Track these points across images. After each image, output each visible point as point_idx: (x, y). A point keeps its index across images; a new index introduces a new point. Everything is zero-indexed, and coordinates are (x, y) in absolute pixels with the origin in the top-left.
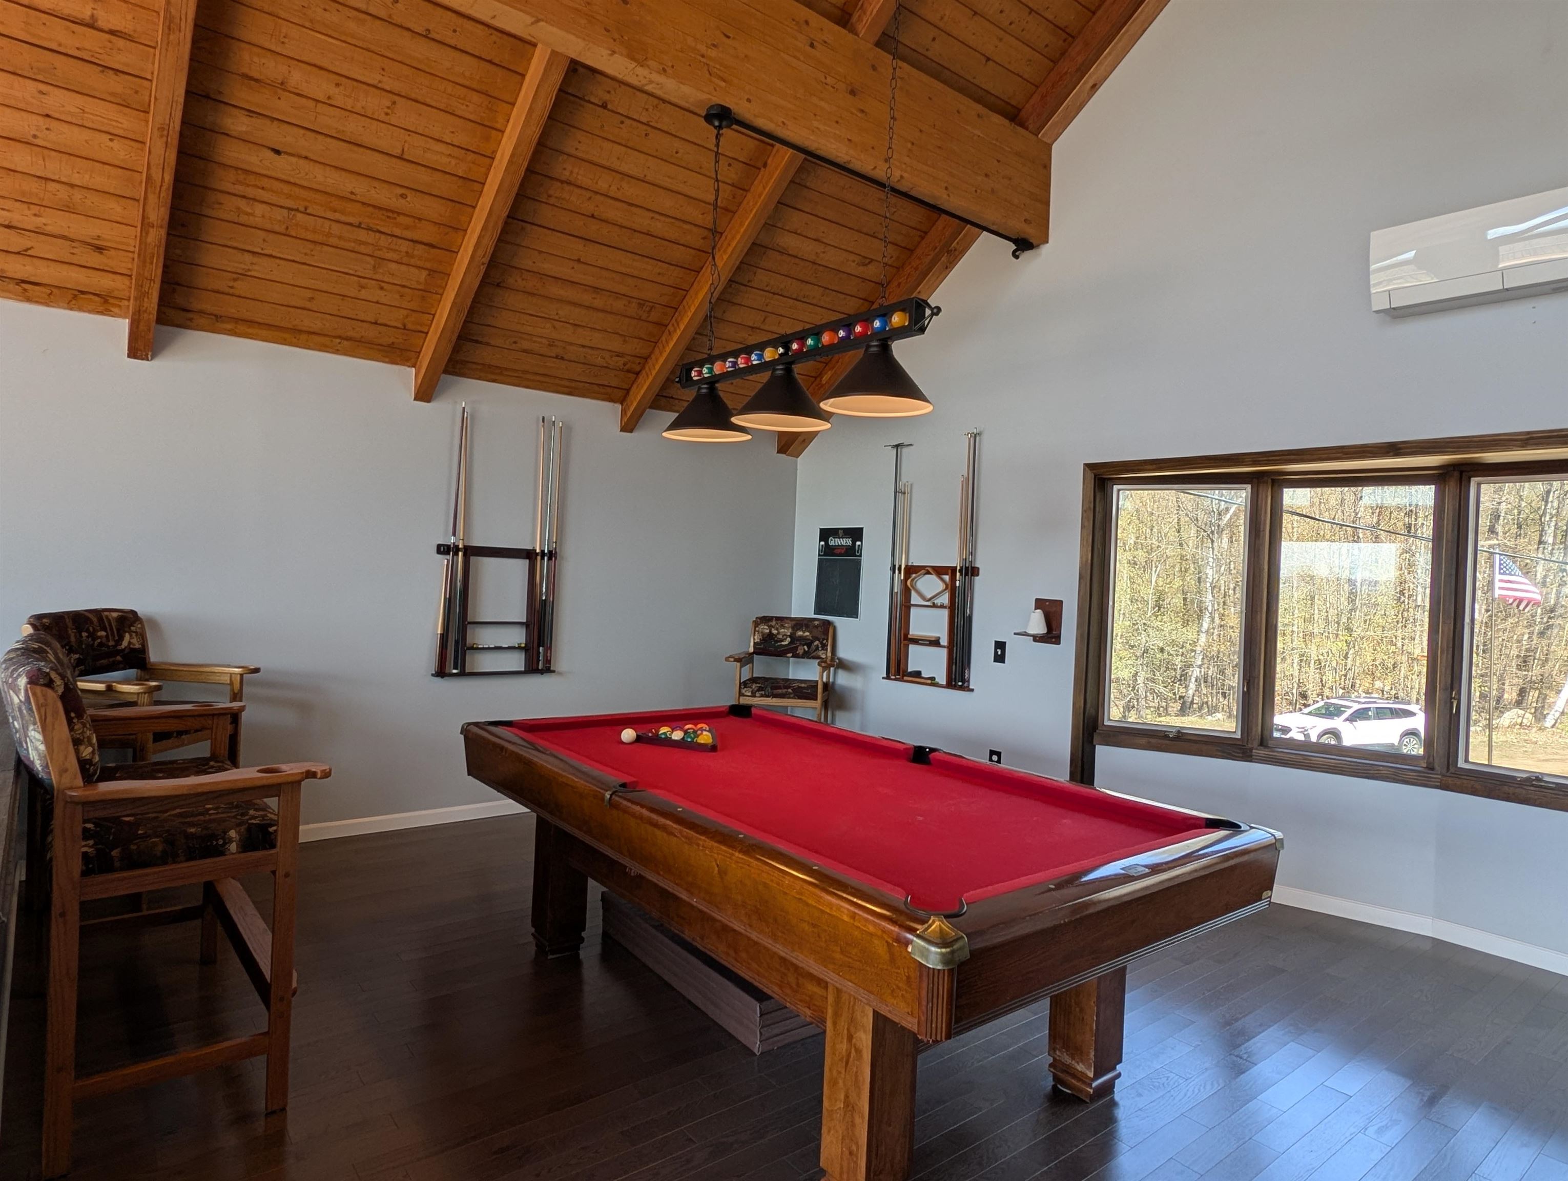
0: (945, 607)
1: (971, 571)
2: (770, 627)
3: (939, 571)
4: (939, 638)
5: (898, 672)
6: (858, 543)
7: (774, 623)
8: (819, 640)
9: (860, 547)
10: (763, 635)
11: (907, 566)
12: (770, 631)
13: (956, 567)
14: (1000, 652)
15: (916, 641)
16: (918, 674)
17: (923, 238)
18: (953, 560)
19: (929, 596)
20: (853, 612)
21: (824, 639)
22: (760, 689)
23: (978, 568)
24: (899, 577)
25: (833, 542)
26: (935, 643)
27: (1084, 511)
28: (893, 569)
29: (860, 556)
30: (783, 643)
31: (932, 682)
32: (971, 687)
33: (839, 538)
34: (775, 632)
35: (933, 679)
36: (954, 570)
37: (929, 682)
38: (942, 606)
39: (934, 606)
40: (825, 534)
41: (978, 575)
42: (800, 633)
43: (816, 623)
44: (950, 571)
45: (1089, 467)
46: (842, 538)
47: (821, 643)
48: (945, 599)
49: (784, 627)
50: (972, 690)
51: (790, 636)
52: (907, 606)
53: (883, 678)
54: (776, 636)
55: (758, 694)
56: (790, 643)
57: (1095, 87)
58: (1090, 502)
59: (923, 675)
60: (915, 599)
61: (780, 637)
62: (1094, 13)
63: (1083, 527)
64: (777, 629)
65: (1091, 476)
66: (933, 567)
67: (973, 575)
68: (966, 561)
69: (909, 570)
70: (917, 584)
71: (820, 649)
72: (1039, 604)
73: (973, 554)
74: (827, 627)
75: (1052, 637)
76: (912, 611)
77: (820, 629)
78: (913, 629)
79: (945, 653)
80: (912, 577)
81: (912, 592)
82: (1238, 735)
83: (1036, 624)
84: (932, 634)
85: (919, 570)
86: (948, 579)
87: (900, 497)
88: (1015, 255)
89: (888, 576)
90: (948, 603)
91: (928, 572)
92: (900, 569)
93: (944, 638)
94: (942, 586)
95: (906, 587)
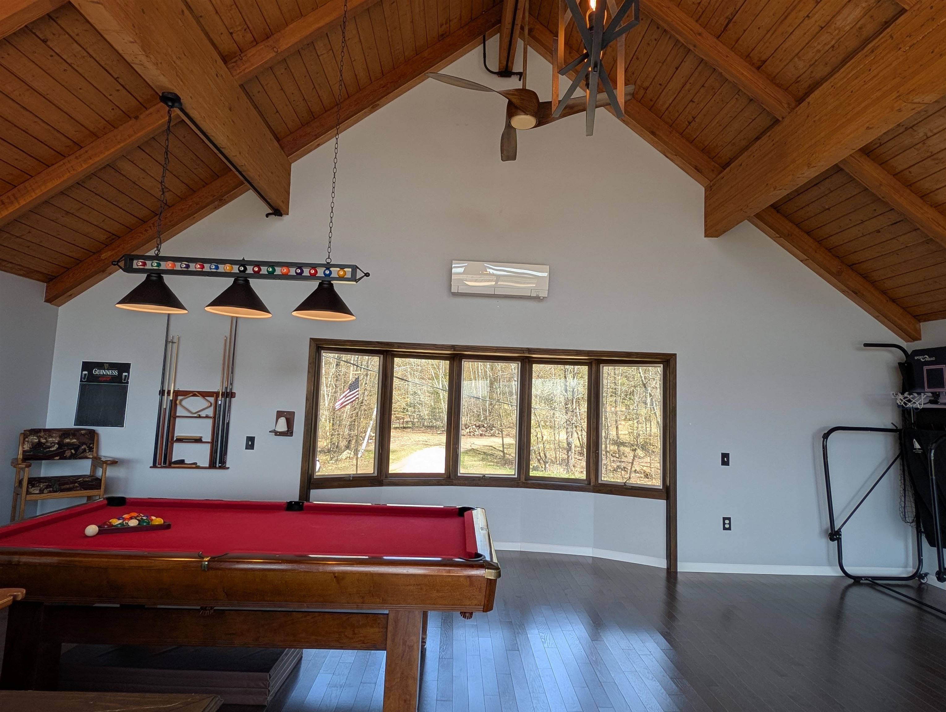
0: (211, 417)
1: (229, 395)
2: (39, 437)
3: (204, 395)
4: (201, 437)
5: (165, 462)
6: (124, 374)
7: (42, 434)
8: (86, 444)
9: (127, 377)
10: (32, 445)
11: (174, 391)
12: (39, 441)
13: (219, 392)
14: (250, 443)
15: (180, 440)
16: (182, 462)
17: (204, 186)
18: (216, 387)
19: (194, 411)
20: (118, 421)
21: (91, 444)
22: (47, 487)
23: (235, 393)
24: (167, 399)
26: (198, 440)
27: (309, 364)
28: (162, 393)
29: (127, 383)
30: (52, 449)
31: (195, 466)
32: (227, 466)
33: (104, 369)
34: (43, 441)
35: (195, 464)
36: (217, 394)
37: (194, 466)
38: (207, 417)
39: (200, 417)
40: (87, 366)
41: (234, 397)
42: (68, 440)
43: (83, 432)
44: (215, 395)
45: (312, 340)
46: (108, 369)
47: (89, 447)
48: (210, 412)
49: (52, 437)
50: (228, 468)
51: (58, 444)
52: (173, 417)
53: (151, 467)
54: (44, 444)
55: (45, 491)
56: (58, 449)
57: (319, 145)
58: (313, 359)
59: (186, 462)
60: (180, 411)
61: (49, 444)
62: (326, 111)
63: (309, 372)
64: (46, 439)
65: (313, 345)
66: (199, 392)
67: (231, 397)
68: (226, 388)
69: (177, 393)
70: (184, 403)
71: (87, 451)
72: (280, 414)
73: (232, 384)
74: (93, 435)
75: (289, 432)
76: (178, 420)
77: (86, 436)
78: (179, 433)
79: (208, 446)
80: (180, 398)
81: (179, 408)
82: (376, 474)
83: (282, 426)
84: (197, 435)
85: (186, 394)
86: (212, 399)
87: (170, 345)
88: (267, 215)
89: (158, 397)
90: (211, 415)
91: (194, 395)
92: (169, 392)
93: (207, 437)
94: (207, 404)
95: (174, 405)
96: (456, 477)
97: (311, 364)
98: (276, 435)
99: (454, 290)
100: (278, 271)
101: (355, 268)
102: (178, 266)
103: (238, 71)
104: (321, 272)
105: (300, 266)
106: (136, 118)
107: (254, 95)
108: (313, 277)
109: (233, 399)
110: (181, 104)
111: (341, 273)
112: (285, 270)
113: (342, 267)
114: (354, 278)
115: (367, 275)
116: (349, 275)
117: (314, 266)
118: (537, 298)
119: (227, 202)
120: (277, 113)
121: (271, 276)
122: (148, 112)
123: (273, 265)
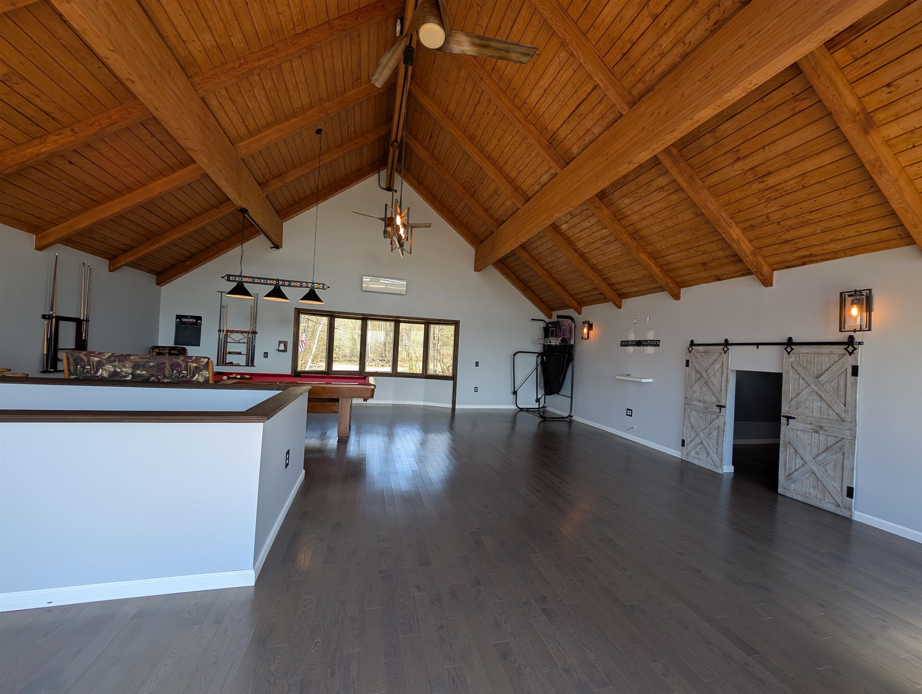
1: (255, 333)
2: (159, 350)
3: (242, 332)
5: (223, 363)
6: (199, 321)
7: (160, 348)
9: (200, 324)
11: (226, 330)
14: (266, 355)
15: (230, 353)
16: (232, 363)
18: (248, 329)
19: (237, 340)
20: (198, 344)
23: (257, 332)
24: (222, 335)
25: (184, 320)
26: (240, 353)
27: (294, 319)
28: (220, 331)
29: (201, 325)
31: (238, 365)
33: (188, 319)
36: (248, 332)
38: (244, 343)
39: (240, 343)
40: (178, 317)
42: (173, 352)
43: (180, 348)
45: (296, 309)
46: (190, 319)
48: (245, 340)
50: (255, 366)
52: (226, 342)
53: (217, 365)
54: (162, 353)
57: (297, 215)
58: (297, 317)
60: (229, 340)
61: (164, 353)
63: (294, 323)
65: (299, 311)
66: (239, 331)
68: (253, 329)
69: (228, 331)
70: (231, 336)
72: (280, 342)
73: (255, 328)
74: (184, 349)
75: (285, 351)
76: (228, 344)
77: (182, 350)
78: (229, 350)
79: (245, 356)
80: (229, 333)
81: (228, 338)
82: (326, 372)
83: (282, 347)
84: (239, 351)
85: (232, 332)
86: (246, 335)
87: (222, 308)
88: (272, 248)
89: (218, 333)
90: (246, 341)
91: (237, 332)
92: (223, 331)
93: (244, 351)
94: (242, 337)
95: (226, 336)
96: (364, 372)
98: (278, 351)
99: (364, 289)
100: (292, 284)
101: (324, 285)
102: (250, 280)
103: (266, 190)
104: (310, 285)
105: (301, 282)
108: (307, 287)
109: (256, 335)
110: (248, 212)
111: (318, 286)
112: (295, 284)
113: (319, 284)
114: (323, 288)
115: (329, 287)
116: (321, 287)
117: (307, 283)
118: (401, 294)
119: (250, 240)
121: (289, 286)
122: (222, 205)
123: (290, 281)
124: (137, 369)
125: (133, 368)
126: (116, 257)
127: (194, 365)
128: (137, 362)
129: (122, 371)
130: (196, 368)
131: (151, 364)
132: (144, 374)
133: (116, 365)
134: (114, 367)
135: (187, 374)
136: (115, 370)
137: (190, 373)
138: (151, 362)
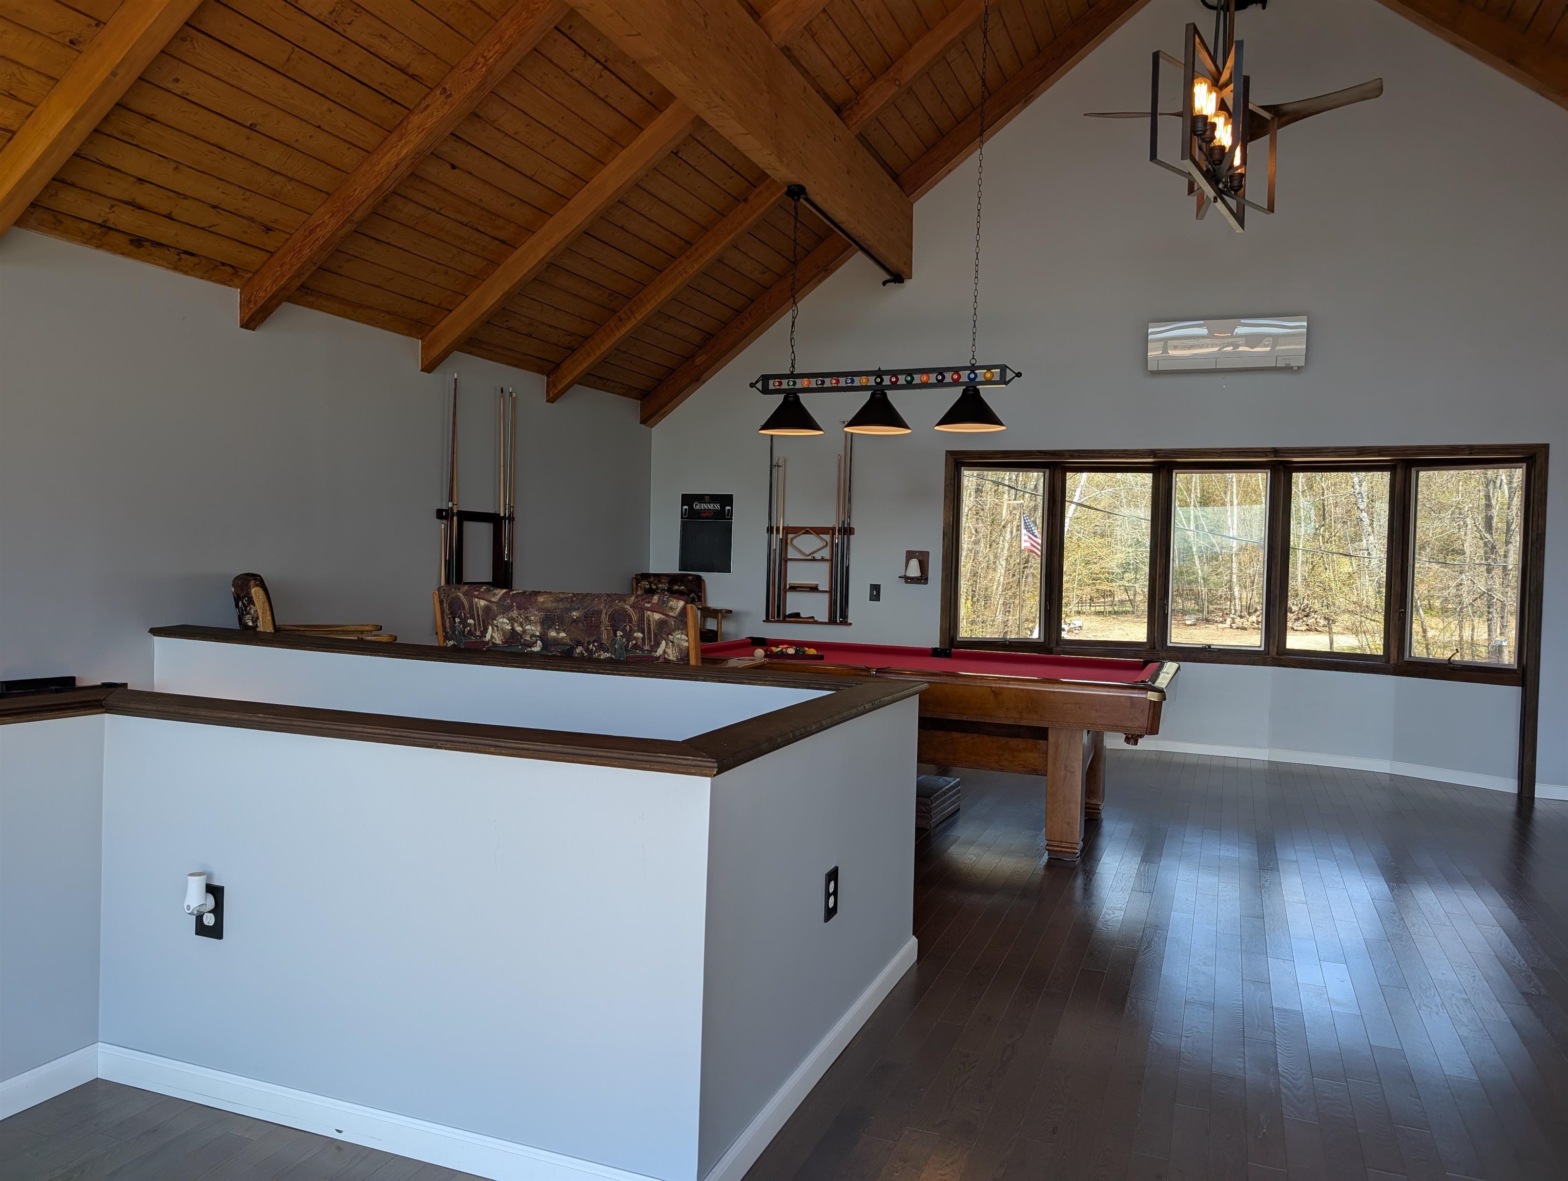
0: (827, 560)
1: (847, 531)
2: (650, 583)
3: (818, 531)
4: (817, 585)
5: (779, 616)
6: (728, 508)
7: (652, 579)
8: (696, 593)
9: (731, 512)
10: (645, 590)
11: (784, 528)
12: (652, 587)
13: (835, 528)
14: (875, 592)
15: (794, 588)
16: (797, 615)
17: (806, 256)
18: (830, 521)
19: (807, 553)
20: (726, 568)
21: (698, 592)
23: (853, 528)
24: (776, 538)
25: (697, 506)
26: (814, 589)
27: (946, 486)
28: (770, 530)
29: (731, 518)
31: (811, 621)
32: (849, 622)
33: (705, 503)
35: (813, 618)
36: (833, 529)
37: (812, 620)
38: (823, 559)
39: (814, 560)
40: (687, 499)
41: (853, 534)
42: (677, 588)
43: (690, 578)
44: (831, 531)
45: (949, 453)
46: (709, 503)
47: (697, 595)
48: (826, 553)
49: (661, 583)
50: (850, 624)
51: (668, 591)
52: (784, 560)
53: (764, 621)
54: (656, 591)
57: (950, 171)
58: (951, 479)
59: (801, 616)
60: (791, 553)
61: (661, 591)
62: (959, 123)
63: (946, 497)
64: (656, 585)
65: (951, 461)
66: (811, 528)
67: (850, 534)
68: (844, 522)
69: (788, 530)
70: (795, 542)
71: (697, 600)
72: (910, 555)
73: (850, 517)
74: (699, 581)
75: (923, 579)
76: (789, 564)
77: (694, 582)
78: (791, 580)
79: (826, 597)
80: (790, 536)
81: (789, 548)
82: (1042, 640)
83: (914, 570)
84: (812, 582)
85: (797, 531)
86: (827, 537)
87: (775, 470)
88: (884, 284)
89: (766, 535)
90: (828, 557)
91: (807, 532)
92: (778, 529)
93: (824, 585)
94: (820, 544)
95: (784, 543)
96: (1165, 648)
97: (948, 486)
98: (906, 582)
99: (1152, 366)
100: (918, 379)
101: (1003, 368)
102: (816, 383)
104: (964, 376)
105: (941, 371)
106: (746, 200)
107: (869, 135)
108: (956, 383)
109: (852, 537)
110: (806, 194)
111: (988, 375)
112: (924, 378)
113: (989, 368)
114: (1003, 381)
115: (1019, 375)
116: (997, 378)
117: (956, 370)
118: (1288, 369)
119: (832, 271)
120: (896, 146)
121: (909, 385)
122: (757, 191)
123: (910, 373)
124: (549, 627)
125: (542, 623)
126: (558, 366)
127: (657, 616)
128: (549, 611)
129: (524, 631)
130: (662, 624)
131: (575, 614)
132: (563, 638)
133: (515, 616)
134: (512, 620)
135: (643, 638)
136: (513, 629)
137: (649, 638)
138: (575, 610)
